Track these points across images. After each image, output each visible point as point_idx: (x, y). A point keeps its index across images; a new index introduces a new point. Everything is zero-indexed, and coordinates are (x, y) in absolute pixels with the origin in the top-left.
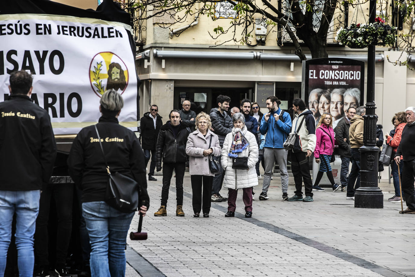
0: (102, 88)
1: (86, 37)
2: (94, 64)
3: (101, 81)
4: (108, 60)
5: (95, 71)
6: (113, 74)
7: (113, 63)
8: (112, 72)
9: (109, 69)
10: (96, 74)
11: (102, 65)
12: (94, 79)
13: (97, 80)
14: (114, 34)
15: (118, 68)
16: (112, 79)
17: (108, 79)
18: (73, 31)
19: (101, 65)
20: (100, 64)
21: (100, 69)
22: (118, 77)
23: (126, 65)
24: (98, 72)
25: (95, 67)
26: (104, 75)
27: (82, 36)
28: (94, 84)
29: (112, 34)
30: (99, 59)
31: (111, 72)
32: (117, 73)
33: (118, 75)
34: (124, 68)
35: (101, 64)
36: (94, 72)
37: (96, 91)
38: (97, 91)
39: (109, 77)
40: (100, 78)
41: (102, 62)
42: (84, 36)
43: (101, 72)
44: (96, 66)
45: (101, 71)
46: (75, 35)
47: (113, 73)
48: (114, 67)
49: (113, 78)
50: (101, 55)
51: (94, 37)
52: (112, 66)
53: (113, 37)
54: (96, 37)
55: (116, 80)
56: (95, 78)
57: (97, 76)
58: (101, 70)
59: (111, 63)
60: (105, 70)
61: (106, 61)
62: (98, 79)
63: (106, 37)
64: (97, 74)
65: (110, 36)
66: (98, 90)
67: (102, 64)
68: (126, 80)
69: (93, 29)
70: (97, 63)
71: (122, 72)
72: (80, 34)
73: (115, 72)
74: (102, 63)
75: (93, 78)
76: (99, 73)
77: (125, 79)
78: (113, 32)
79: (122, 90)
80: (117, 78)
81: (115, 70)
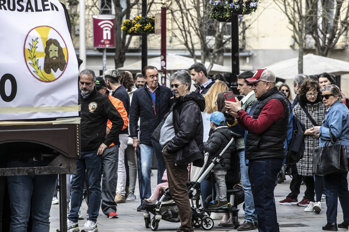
0: (38, 68)
1: (18, 10)
2: (29, 41)
3: (38, 60)
4: (45, 36)
5: (30, 49)
6: (51, 52)
7: (51, 40)
8: (49, 50)
9: (45, 46)
10: (32, 52)
11: (38, 42)
12: (29, 58)
13: (32, 59)
14: (50, 7)
15: (56, 46)
16: (49, 57)
17: (46, 58)
18: (3, 5)
19: (37, 42)
20: (35, 41)
21: (36, 46)
22: (57, 55)
23: (64, 42)
24: (33, 50)
25: (30, 44)
26: (41, 53)
27: (14, 10)
28: (30, 63)
29: (46, 8)
30: (34, 34)
31: (48, 50)
32: (56, 51)
33: (57, 52)
34: (62, 45)
35: (37, 41)
36: (29, 49)
37: (32, 72)
38: (34, 71)
39: (46, 55)
40: (36, 56)
41: (37, 38)
42: (16, 10)
43: (37, 50)
44: (31, 43)
45: (37, 48)
46: (5, 9)
47: (51, 51)
48: (51, 44)
49: (51, 56)
50: (37, 30)
51: (27, 11)
52: (49, 43)
53: (49, 10)
54: (29, 10)
55: (55, 59)
56: (31, 57)
57: (32, 54)
58: (37, 47)
59: (48, 39)
60: (41, 48)
61: (42, 38)
62: (34, 58)
63: (41, 11)
64: (33, 52)
65: (45, 10)
66: (35, 70)
67: (38, 41)
68: (66, 59)
69: (25, 2)
70: (33, 40)
71: (60, 50)
72: (12, 8)
73: (53, 50)
74: (38, 39)
75: (29, 57)
76: (34, 51)
77: (64, 57)
78: (48, 5)
79: (62, 71)
80: (55, 57)
81: (52, 47)
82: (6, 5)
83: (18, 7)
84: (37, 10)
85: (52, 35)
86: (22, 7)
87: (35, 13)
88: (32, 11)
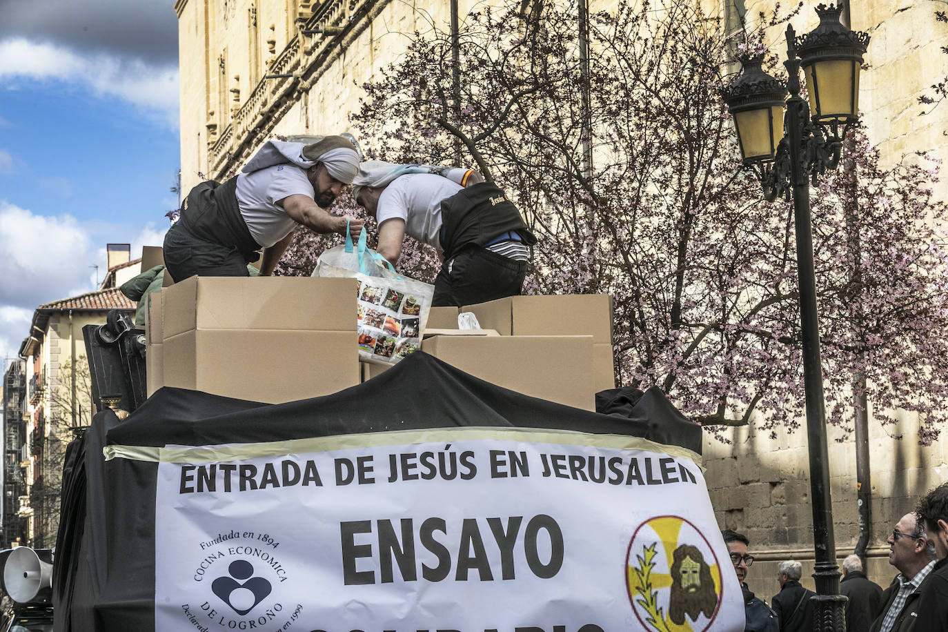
0: (657, 613)
2: (637, 549)
3: (656, 593)
4: (671, 540)
5: (640, 568)
6: (684, 576)
7: (683, 547)
8: (681, 570)
9: (673, 561)
10: (643, 575)
11: (656, 553)
12: (638, 588)
13: (645, 591)
14: (678, 475)
15: (695, 561)
16: (681, 587)
17: (673, 589)
18: (579, 469)
19: (653, 553)
20: (651, 551)
21: (653, 561)
22: (698, 582)
23: (712, 551)
24: (646, 570)
25: (638, 556)
26: (661, 577)
28: (638, 601)
29: (671, 475)
30: (649, 534)
31: (678, 571)
32: (695, 572)
33: (697, 576)
34: (709, 559)
35: (653, 551)
36: (636, 569)
37: (643, 620)
38: (647, 619)
39: (674, 583)
40: (652, 585)
41: (655, 543)
42: (607, 480)
43: (655, 570)
44: (642, 555)
45: (655, 567)
46: (585, 479)
47: (685, 572)
48: (685, 557)
49: (685, 584)
50: (653, 526)
51: (629, 483)
52: (682, 553)
53: (676, 480)
54: (635, 482)
55: (693, 590)
56: (641, 586)
57: (644, 579)
58: (654, 564)
59: (677, 547)
60: (663, 565)
61: (664, 543)
62: (647, 588)
64: (646, 574)
66: (650, 617)
67: (656, 550)
68: (717, 590)
69: (626, 464)
70: (645, 547)
71: (705, 570)
73: (688, 570)
74: (656, 546)
75: (636, 585)
76: (649, 573)
77: (714, 587)
78: (673, 470)
79: (709, 618)
80: (694, 586)
81: (688, 563)
82: (586, 470)
83: (610, 474)
84: (651, 481)
85: (686, 537)
86: (620, 474)
87: (647, 487)
88: (641, 483)
